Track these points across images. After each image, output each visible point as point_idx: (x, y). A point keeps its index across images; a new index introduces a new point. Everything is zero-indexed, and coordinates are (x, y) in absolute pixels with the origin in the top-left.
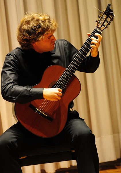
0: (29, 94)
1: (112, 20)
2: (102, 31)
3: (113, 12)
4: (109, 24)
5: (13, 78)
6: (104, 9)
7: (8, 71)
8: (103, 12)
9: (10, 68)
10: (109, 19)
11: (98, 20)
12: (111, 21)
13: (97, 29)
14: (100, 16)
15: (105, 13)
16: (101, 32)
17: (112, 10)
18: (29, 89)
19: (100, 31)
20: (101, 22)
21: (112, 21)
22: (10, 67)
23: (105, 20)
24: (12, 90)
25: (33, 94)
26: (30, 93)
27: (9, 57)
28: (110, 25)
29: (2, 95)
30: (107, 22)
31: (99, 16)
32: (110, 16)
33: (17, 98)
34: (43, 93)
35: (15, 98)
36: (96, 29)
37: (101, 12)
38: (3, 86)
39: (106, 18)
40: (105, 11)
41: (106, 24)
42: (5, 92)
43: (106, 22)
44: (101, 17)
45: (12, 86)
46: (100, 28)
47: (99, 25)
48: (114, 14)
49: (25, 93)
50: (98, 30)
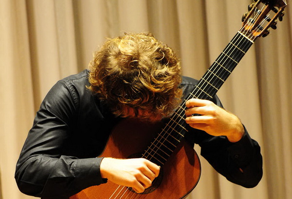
0: (70, 173)
2: (254, 39)
13: (242, 34)
16: (252, 41)
18: (69, 162)
19: (249, 39)
25: (78, 173)
30: (268, 20)
31: (249, 6)
36: (240, 34)
47: (247, 26)
50: (244, 36)
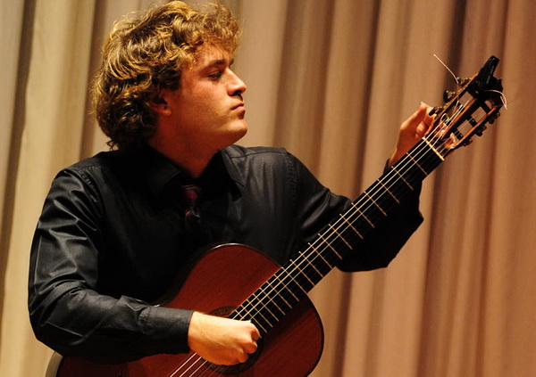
0: (137, 325)
1: (492, 118)
2: (447, 153)
3: (501, 89)
4: (479, 131)
5: (78, 258)
6: (470, 72)
7: (59, 234)
8: (467, 81)
9: (69, 223)
10: (480, 115)
11: (441, 110)
12: (487, 124)
13: (428, 143)
14: (450, 94)
15: (471, 88)
16: (441, 157)
17: (500, 81)
18: (136, 307)
19: (438, 153)
20: (448, 120)
21: (492, 122)
22: (70, 218)
23: (467, 116)
24: (71, 306)
25: (150, 328)
26: (139, 323)
27: (66, 182)
28: (480, 135)
29: (30, 317)
30: (473, 124)
31: (445, 95)
32: (487, 103)
33: (86, 336)
34: (188, 329)
35: (78, 338)
36: (425, 143)
37: (457, 79)
38: (38, 286)
39: (473, 109)
40: (471, 79)
41: (465, 128)
42: (42, 307)
43: (467, 123)
44: (453, 100)
45: (75, 290)
46: (441, 141)
47: (439, 129)
48: (504, 98)
49: (120, 320)
50: (431, 147)
